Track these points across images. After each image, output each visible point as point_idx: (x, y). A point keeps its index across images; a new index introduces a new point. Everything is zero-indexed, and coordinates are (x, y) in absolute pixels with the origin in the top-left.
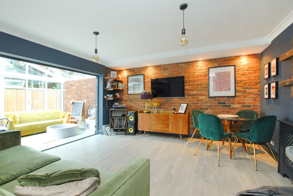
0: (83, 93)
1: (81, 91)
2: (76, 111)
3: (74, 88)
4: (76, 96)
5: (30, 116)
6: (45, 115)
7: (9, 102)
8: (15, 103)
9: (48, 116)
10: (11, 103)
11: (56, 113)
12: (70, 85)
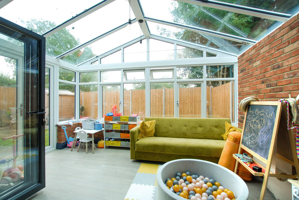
0: (284, 71)
1: (279, 67)
2: (256, 132)
3: (258, 63)
4: (263, 86)
5: (171, 126)
6: (196, 128)
7: (185, 102)
8: (190, 104)
9: (200, 130)
10: (186, 104)
11: (216, 127)
12: (247, 61)
